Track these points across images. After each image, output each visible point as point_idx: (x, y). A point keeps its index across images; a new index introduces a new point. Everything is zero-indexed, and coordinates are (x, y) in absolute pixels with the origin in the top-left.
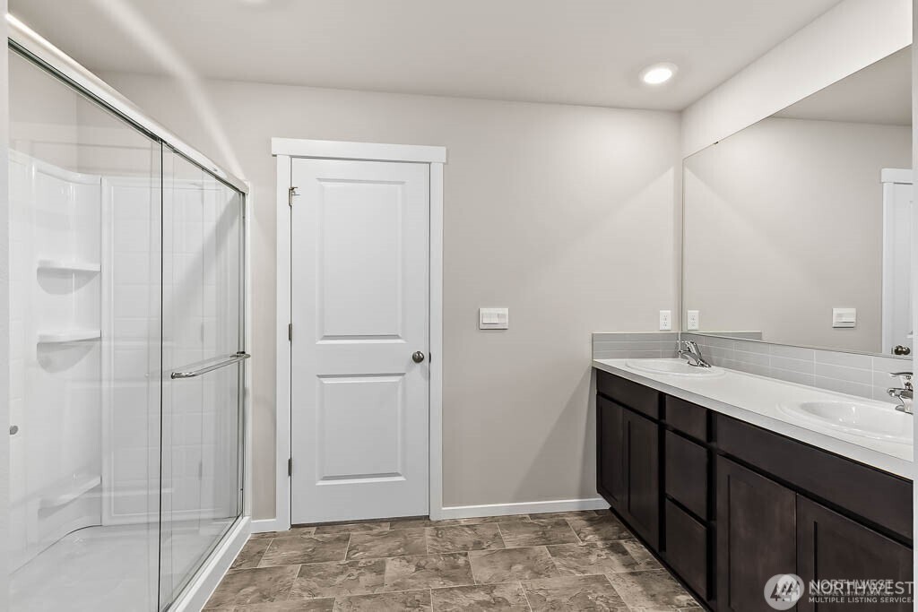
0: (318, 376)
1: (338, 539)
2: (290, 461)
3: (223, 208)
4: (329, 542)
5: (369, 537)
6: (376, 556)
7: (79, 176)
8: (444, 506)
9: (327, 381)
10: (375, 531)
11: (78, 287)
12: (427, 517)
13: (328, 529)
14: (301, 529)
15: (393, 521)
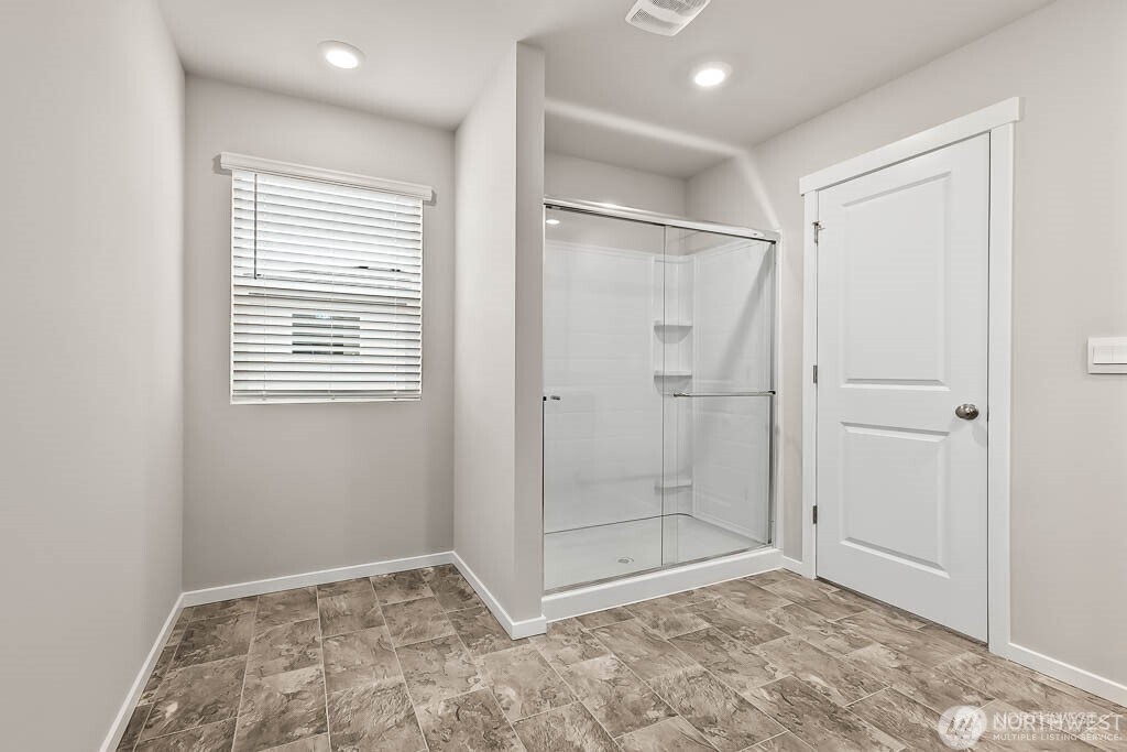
0: (843, 423)
1: (849, 607)
2: (815, 508)
3: (762, 259)
4: (838, 604)
5: (884, 621)
6: (868, 636)
7: (681, 258)
8: (1012, 641)
9: (851, 430)
10: (897, 622)
11: (680, 340)
12: (986, 645)
13: (850, 596)
14: (824, 585)
15: (930, 626)
